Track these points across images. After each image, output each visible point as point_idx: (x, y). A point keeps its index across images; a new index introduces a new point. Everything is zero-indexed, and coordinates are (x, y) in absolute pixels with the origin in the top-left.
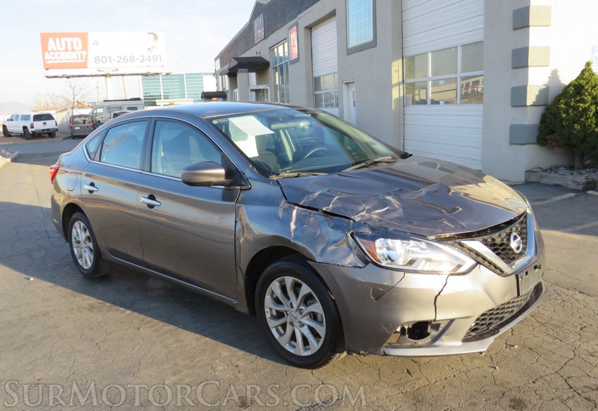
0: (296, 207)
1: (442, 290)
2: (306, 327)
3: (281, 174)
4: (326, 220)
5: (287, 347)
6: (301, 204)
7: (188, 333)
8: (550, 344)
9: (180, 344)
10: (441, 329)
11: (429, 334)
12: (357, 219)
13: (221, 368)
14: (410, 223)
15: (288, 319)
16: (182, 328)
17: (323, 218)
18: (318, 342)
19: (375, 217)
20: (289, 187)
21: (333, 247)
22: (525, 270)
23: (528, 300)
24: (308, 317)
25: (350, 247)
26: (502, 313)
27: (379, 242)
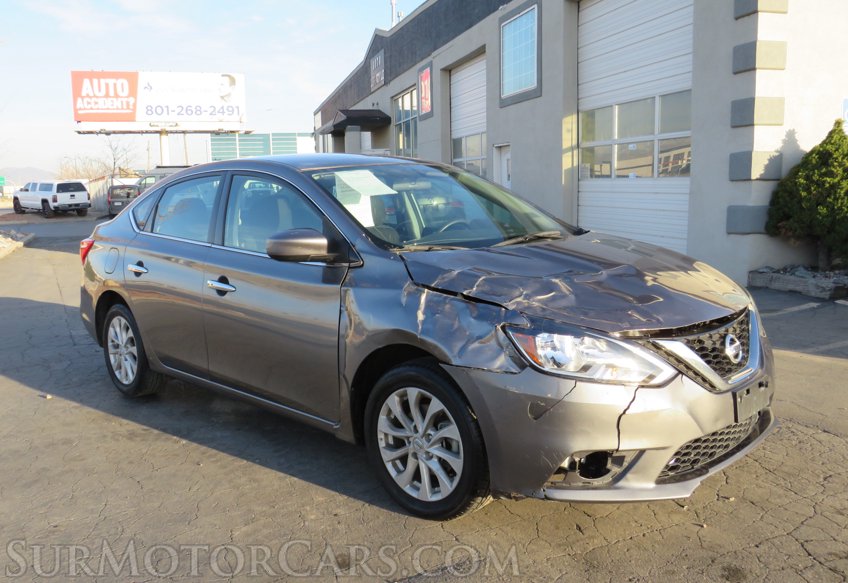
0: (426, 290)
1: (629, 407)
2: (436, 460)
3: (406, 247)
4: (468, 308)
5: (408, 489)
6: (433, 285)
7: (268, 470)
8: (780, 497)
9: (255, 485)
10: (625, 464)
11: (608, 471)
12: (511, 306)
13: (313, 517)
14: (586, 314)
15: (410, 449)
16: (261, 464)
17: (463, 305)
18: (452, 481)
19: (536, 304)
20: (416, 263)
21: (476, 345)
22: (746, 387)
23: (750, 432)
24: (438, 446)
25: (500, 344)
26: (712, 448)
27: (541, 339)
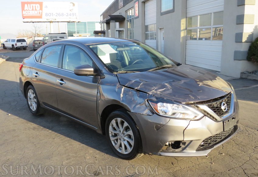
0: (124, 87)
1: (187, 127)
2: (126, 141)
3: (119, 72)
4: (137, 93)
5: (118, 150)
6: (126, 85)
7: (76, 141)
8: (239, 153)
9: (71, 146)
10: (186, 145)
11: (181, 147)
12: (150, 93)
13: (88, 158)
14: (175, 96)
15: (118, 137)
16: (73, 139)
17: (135, 92)
18: (131, 148)
19: (158, 93)
20: (121, 78)
21: (138, 106)
22: (228, 119)
23: (230, 133)
24: (127, 137)
25: (146, 106)
26: (216, 139)
27: (159, 104)
